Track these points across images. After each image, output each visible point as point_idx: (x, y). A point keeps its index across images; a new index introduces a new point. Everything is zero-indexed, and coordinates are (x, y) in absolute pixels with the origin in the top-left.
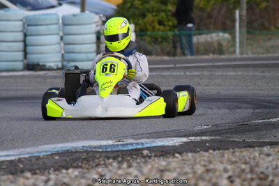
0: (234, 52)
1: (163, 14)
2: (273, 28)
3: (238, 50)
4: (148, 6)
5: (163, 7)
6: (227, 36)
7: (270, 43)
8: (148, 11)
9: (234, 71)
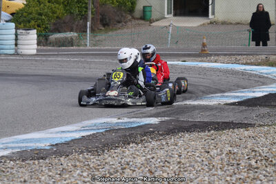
0: (86, 45)
1: (40, 21)
2: (96, 29)
3: (88, 44)
4: (31, 16)
5: (40, 17)
6: (76, 34)
7: (97, 38)
8: (32, 19)
9: (96, 58)
